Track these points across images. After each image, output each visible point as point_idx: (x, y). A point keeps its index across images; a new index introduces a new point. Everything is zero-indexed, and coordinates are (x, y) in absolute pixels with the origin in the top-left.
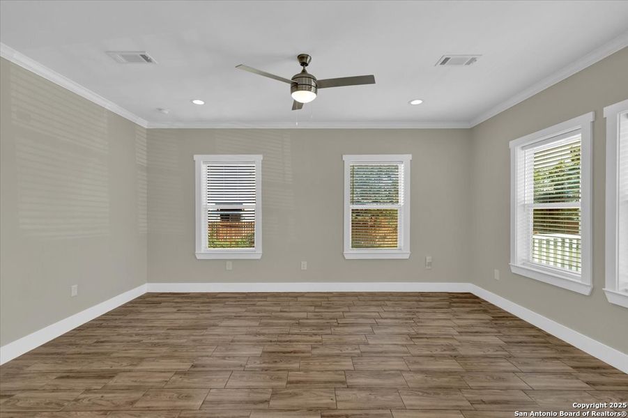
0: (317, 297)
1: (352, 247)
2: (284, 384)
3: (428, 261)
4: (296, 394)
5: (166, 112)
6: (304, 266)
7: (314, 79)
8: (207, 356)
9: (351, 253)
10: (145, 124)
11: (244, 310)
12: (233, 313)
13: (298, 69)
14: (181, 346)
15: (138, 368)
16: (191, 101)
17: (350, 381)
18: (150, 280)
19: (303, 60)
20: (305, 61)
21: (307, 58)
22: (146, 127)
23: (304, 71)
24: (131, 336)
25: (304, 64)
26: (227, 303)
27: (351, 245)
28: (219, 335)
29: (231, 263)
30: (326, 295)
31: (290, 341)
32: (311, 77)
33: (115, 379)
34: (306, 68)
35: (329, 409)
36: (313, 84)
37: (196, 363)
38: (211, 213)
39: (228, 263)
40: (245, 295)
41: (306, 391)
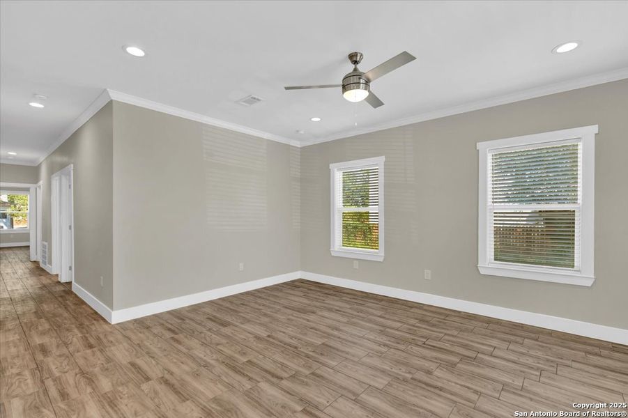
0: (432, 312)
1: (495, 260)
2: (307, 372)
4: (307, 384)
5: (302, 132)
6: (428, 274)
8: (284, 333)
10: (298, 144)
11: (348, 306)
12: (338, 306)
14: (277, 320)
15: (242, 326)
16: (310, 119)
18: (304, 269)
19: (354, 59)
20: (355, 59)
21: (357, 56)
22: (299, 146)
23: (355, 70)
24: (260, 305)
25: (356, 62)
26: (344, 298)
28: (308, 321)
29: (357, 262)
30: (446, 312)
31: (355, 343)
33: (226, 328)
34: (358, 66)
35: (316, 407)
37: (273, 334)
38: (345, 215)
39: (355, 262)
40: (365, 295)
41: (317, 386)
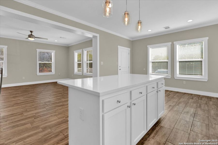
3: (59, 74)
6: (24, 78)
7: (34, 36)
9: (38, 73)
13: (30, 33)
17: (34, 101)
19: (31, 32)
23: (31, 34)
27: (39, 72)
32: (33, 36)
34: (32, 33)
36: (34, 37)
